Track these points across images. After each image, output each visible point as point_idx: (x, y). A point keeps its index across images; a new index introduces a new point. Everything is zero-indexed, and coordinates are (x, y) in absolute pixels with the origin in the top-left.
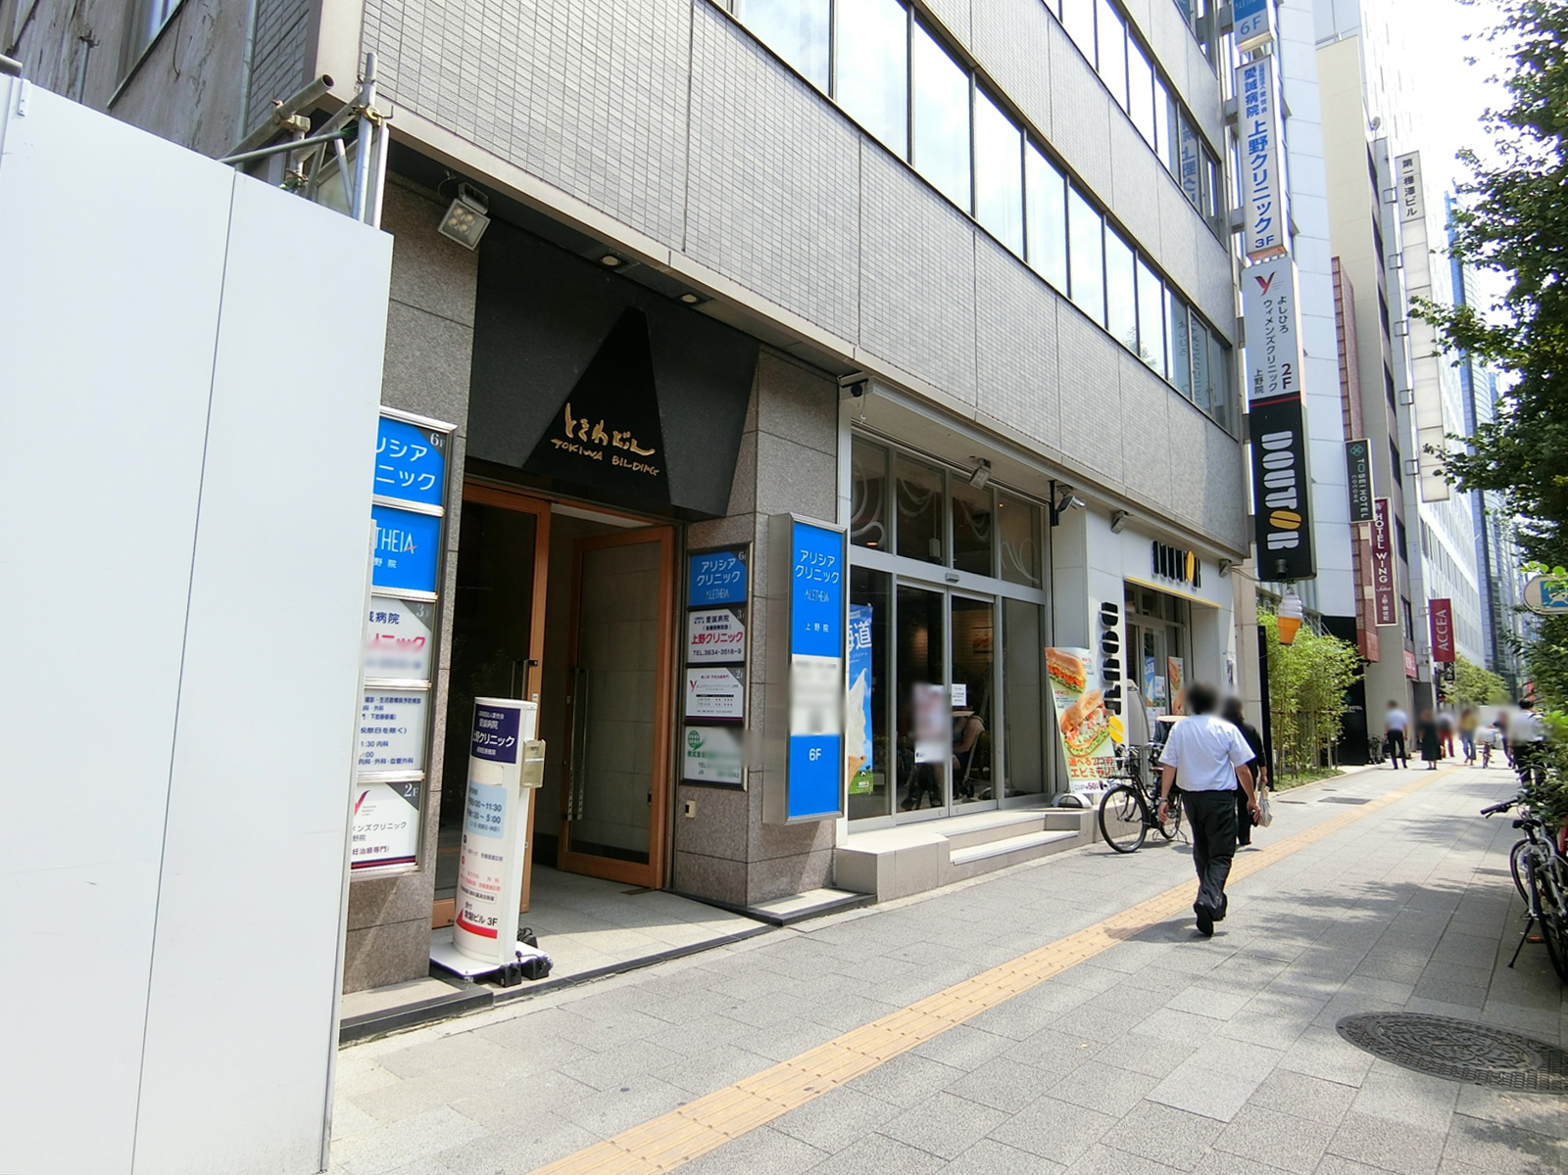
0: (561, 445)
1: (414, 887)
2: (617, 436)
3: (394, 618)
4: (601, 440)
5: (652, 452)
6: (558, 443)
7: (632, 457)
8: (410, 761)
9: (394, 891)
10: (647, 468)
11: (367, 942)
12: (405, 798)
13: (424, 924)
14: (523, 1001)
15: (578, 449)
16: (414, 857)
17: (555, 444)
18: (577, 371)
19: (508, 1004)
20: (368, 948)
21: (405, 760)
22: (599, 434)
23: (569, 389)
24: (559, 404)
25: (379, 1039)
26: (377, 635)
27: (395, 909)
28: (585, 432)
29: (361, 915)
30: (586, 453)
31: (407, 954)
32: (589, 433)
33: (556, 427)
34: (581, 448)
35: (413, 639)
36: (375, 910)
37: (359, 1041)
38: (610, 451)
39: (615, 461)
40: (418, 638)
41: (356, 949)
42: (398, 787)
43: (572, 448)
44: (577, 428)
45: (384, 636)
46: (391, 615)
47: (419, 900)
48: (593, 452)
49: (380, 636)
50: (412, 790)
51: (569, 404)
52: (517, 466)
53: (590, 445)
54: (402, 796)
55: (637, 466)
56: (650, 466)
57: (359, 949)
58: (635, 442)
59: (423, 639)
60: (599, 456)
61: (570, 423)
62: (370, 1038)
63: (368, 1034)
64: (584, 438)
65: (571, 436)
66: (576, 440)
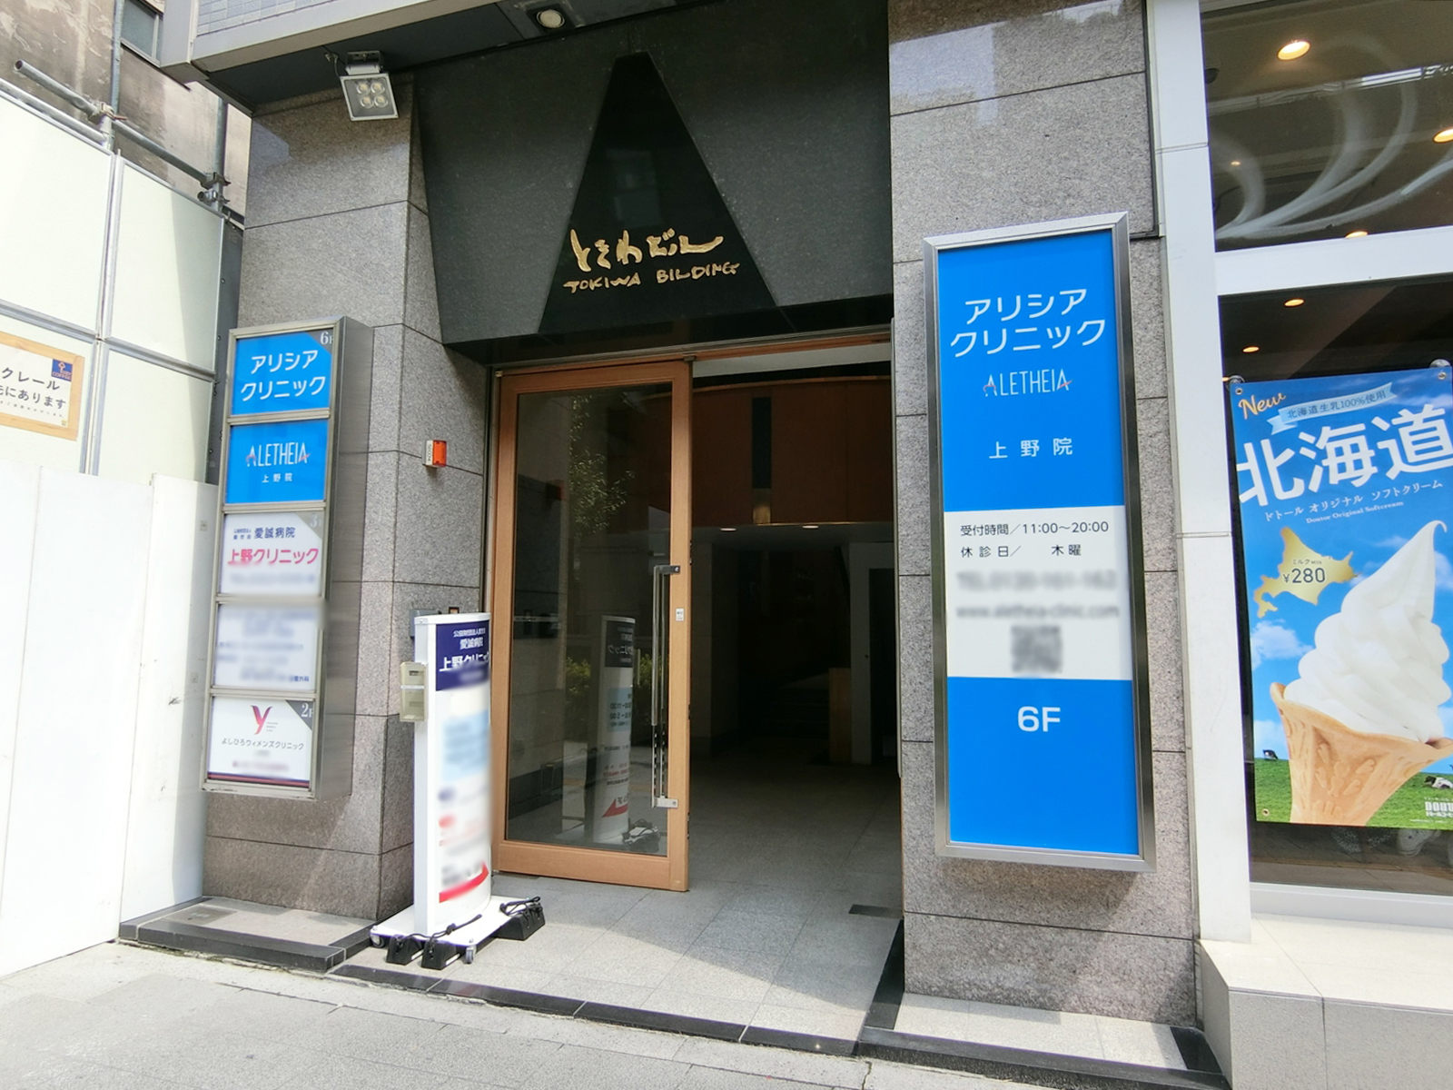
0: (578, 287)
1: (360, 818)
2: (653, 242)
3: (290, 532)
4: (631, 257)
5: (719, 240)
6: (573, 285)
7: (684, 262)
8: (307, 679)
9: (342, 817)
10: (716, 268)
11: (319, 863)
12: (303, 718)
13: (370, 861)
14: (355, 984)
15: (602, 282)
16: (307, 782)
17: (571, 288)
18: (571, 185)
19: (339, 981)
20: (321, 869)
21: (301, 678)
22: (625, 250)
23: (567, 212)
24: (561, 237)
25: (216, 960)
26: (277, 551)
27: (343, 836)
28: (606, 257)
29: (314, 834)
30: (615, 283)
31: (355, 888)
32: (611, 256)
33: (567, 267)
34: (606, 279)
35: (307, 552)
36: (326, 832)
37: (201, 955)
38: (649, 266)
39: (661, 277)
40: (312, 550)
41: (310, 866)
42: (296, 705)
43: (593, 285)
44: (592, 260)
45: (283, 551)
46: (288, 529)
47: (365, 833)
48: (624, 279)
49: (279, 552)
50: (308, 711)
51: (573, 232)
52: (532, 332)
53: (618, 270)
54: (300, 716)
55: (698, 272)
56: (720, 263)
57: (313, 869)
58: (683, 239)
59: (316, 550)
60: (636, 280)
61: (581, 255)
62: (210, 955)
63: (209, 952)
64: (606, 264)
65: (589, 269)
66: (597, 271)
